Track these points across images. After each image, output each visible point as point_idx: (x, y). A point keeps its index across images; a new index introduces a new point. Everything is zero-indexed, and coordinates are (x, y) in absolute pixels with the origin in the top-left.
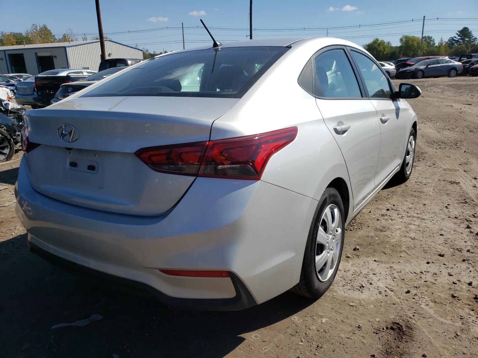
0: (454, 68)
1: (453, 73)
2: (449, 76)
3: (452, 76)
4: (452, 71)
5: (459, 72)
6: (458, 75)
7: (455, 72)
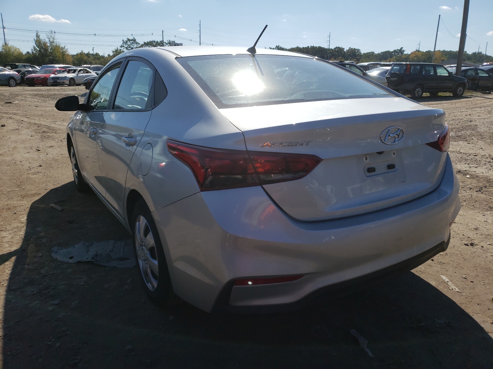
0: (11, 77)
1: (12, 83)
2: (9, 85)
3: (12, 85)
4: (10, 82)
5: (18, 82)
6: (17, 85)
7: (14, 82)
